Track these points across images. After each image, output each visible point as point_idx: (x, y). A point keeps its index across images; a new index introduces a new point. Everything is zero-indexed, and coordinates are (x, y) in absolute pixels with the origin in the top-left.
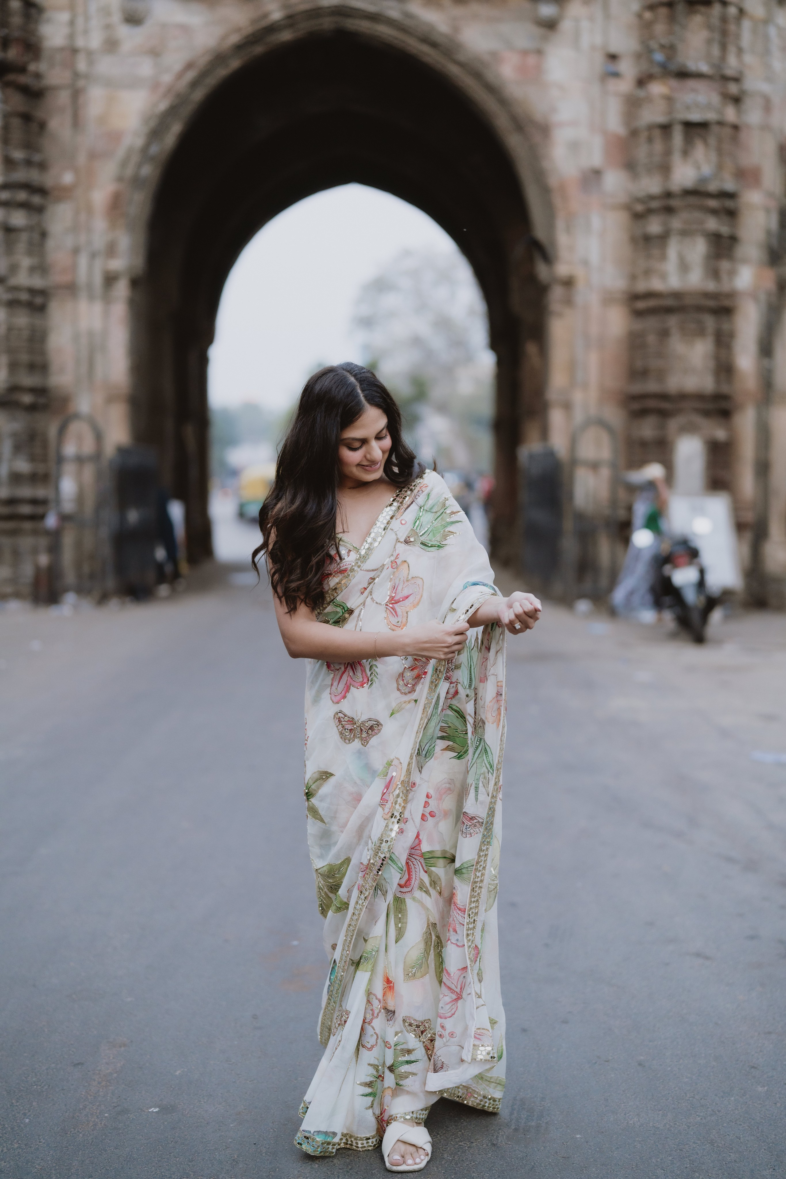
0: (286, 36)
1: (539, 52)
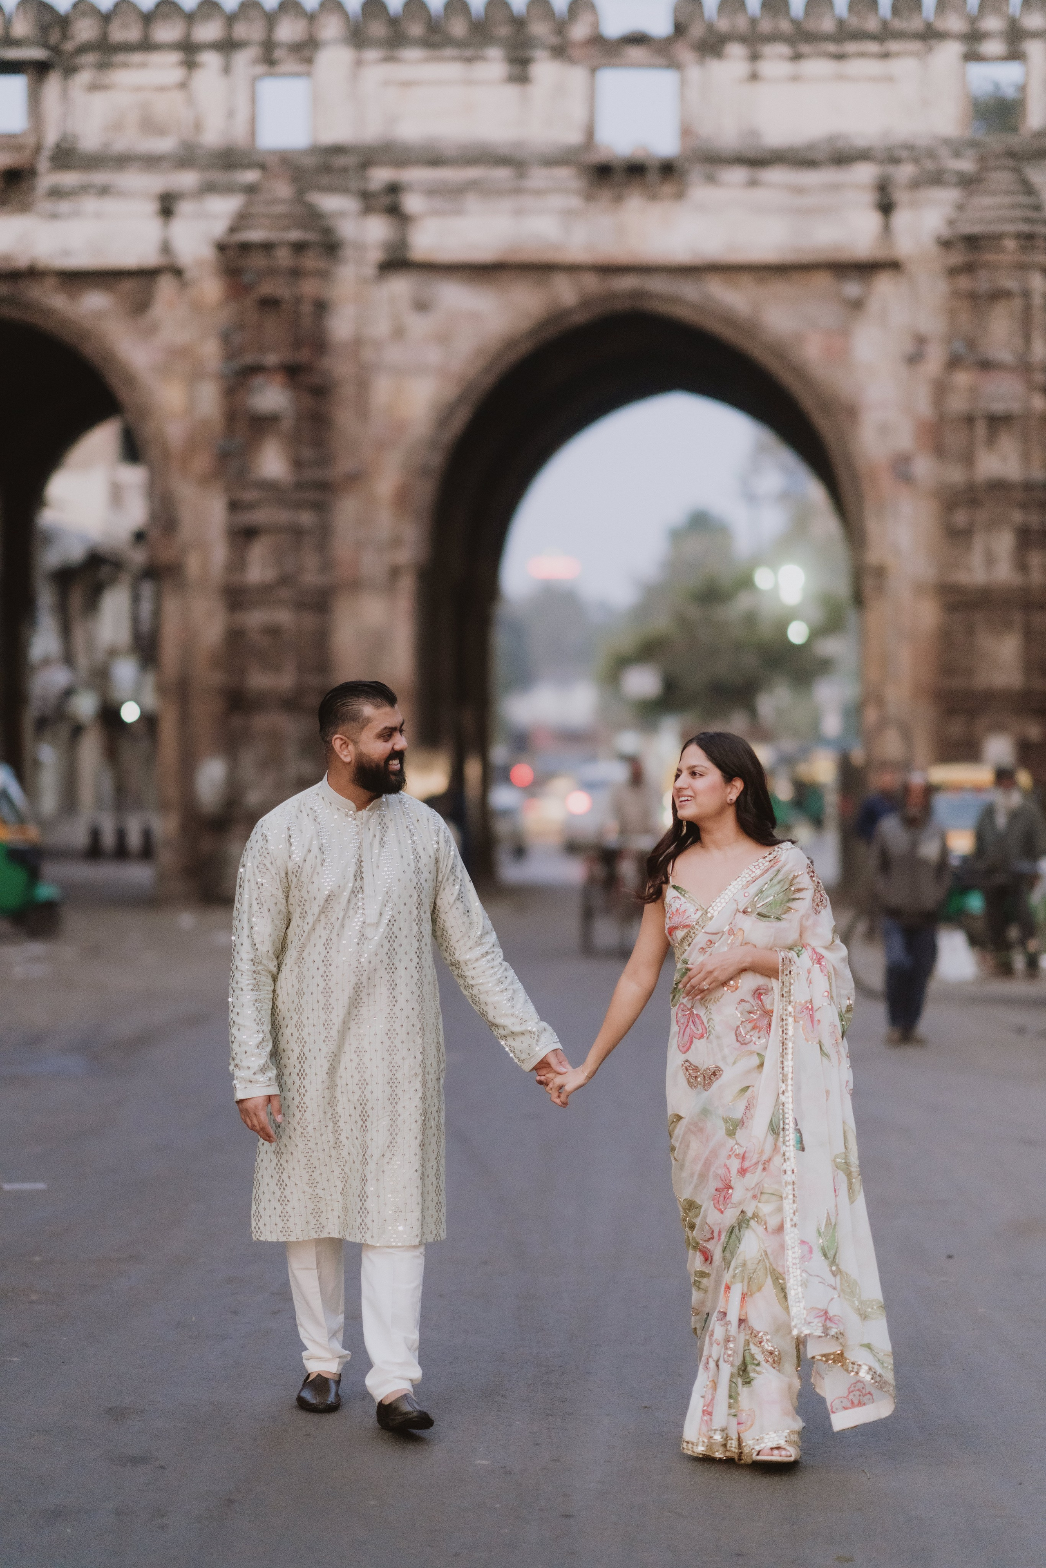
0: (579, 318)
1: (845, 332)
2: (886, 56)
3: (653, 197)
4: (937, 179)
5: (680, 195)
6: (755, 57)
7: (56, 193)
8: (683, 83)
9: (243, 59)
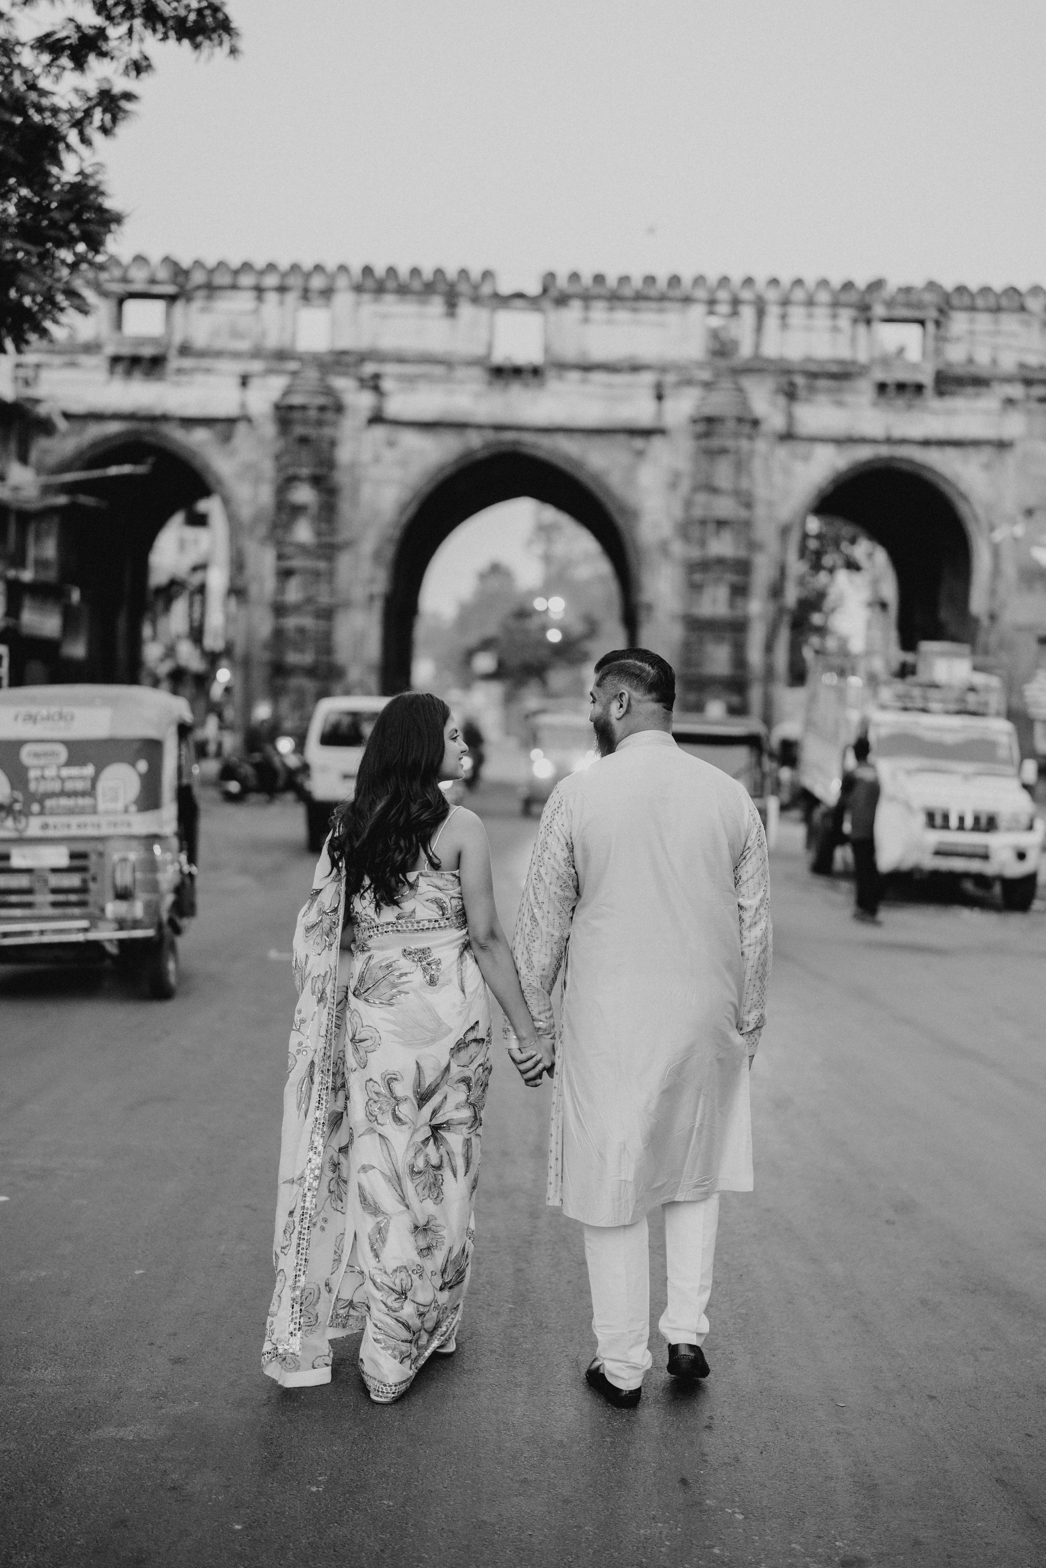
0: (482, 455)
1: (634, 468)
2: (661, 311)
3: (526, 385)
4: (688, 382)
5: (542, 385)
6: (587, 308)
7: (180, 371)
8: (546, 322)
9: (292, 298)
